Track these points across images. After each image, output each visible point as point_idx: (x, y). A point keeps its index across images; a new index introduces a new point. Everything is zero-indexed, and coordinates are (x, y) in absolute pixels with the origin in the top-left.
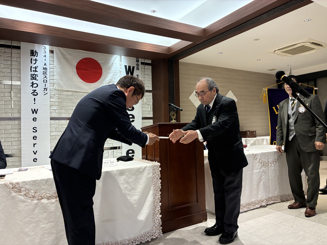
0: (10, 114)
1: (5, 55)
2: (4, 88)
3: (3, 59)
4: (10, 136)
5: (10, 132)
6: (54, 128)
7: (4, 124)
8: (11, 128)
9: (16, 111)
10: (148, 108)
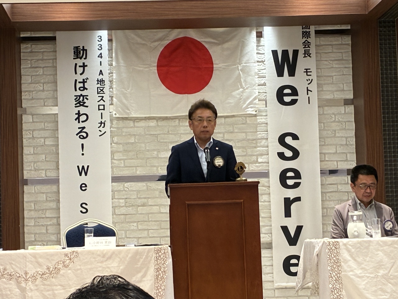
0: (44, 172)
1: (32, 58)
2: (33, 122)
3: (30, 66)
4: (43, 216)
5: (44, 208)
6: (123, 199)
7: (33, 191)
8: (45, 199)
9: (53, 166)
10: (342, 145)
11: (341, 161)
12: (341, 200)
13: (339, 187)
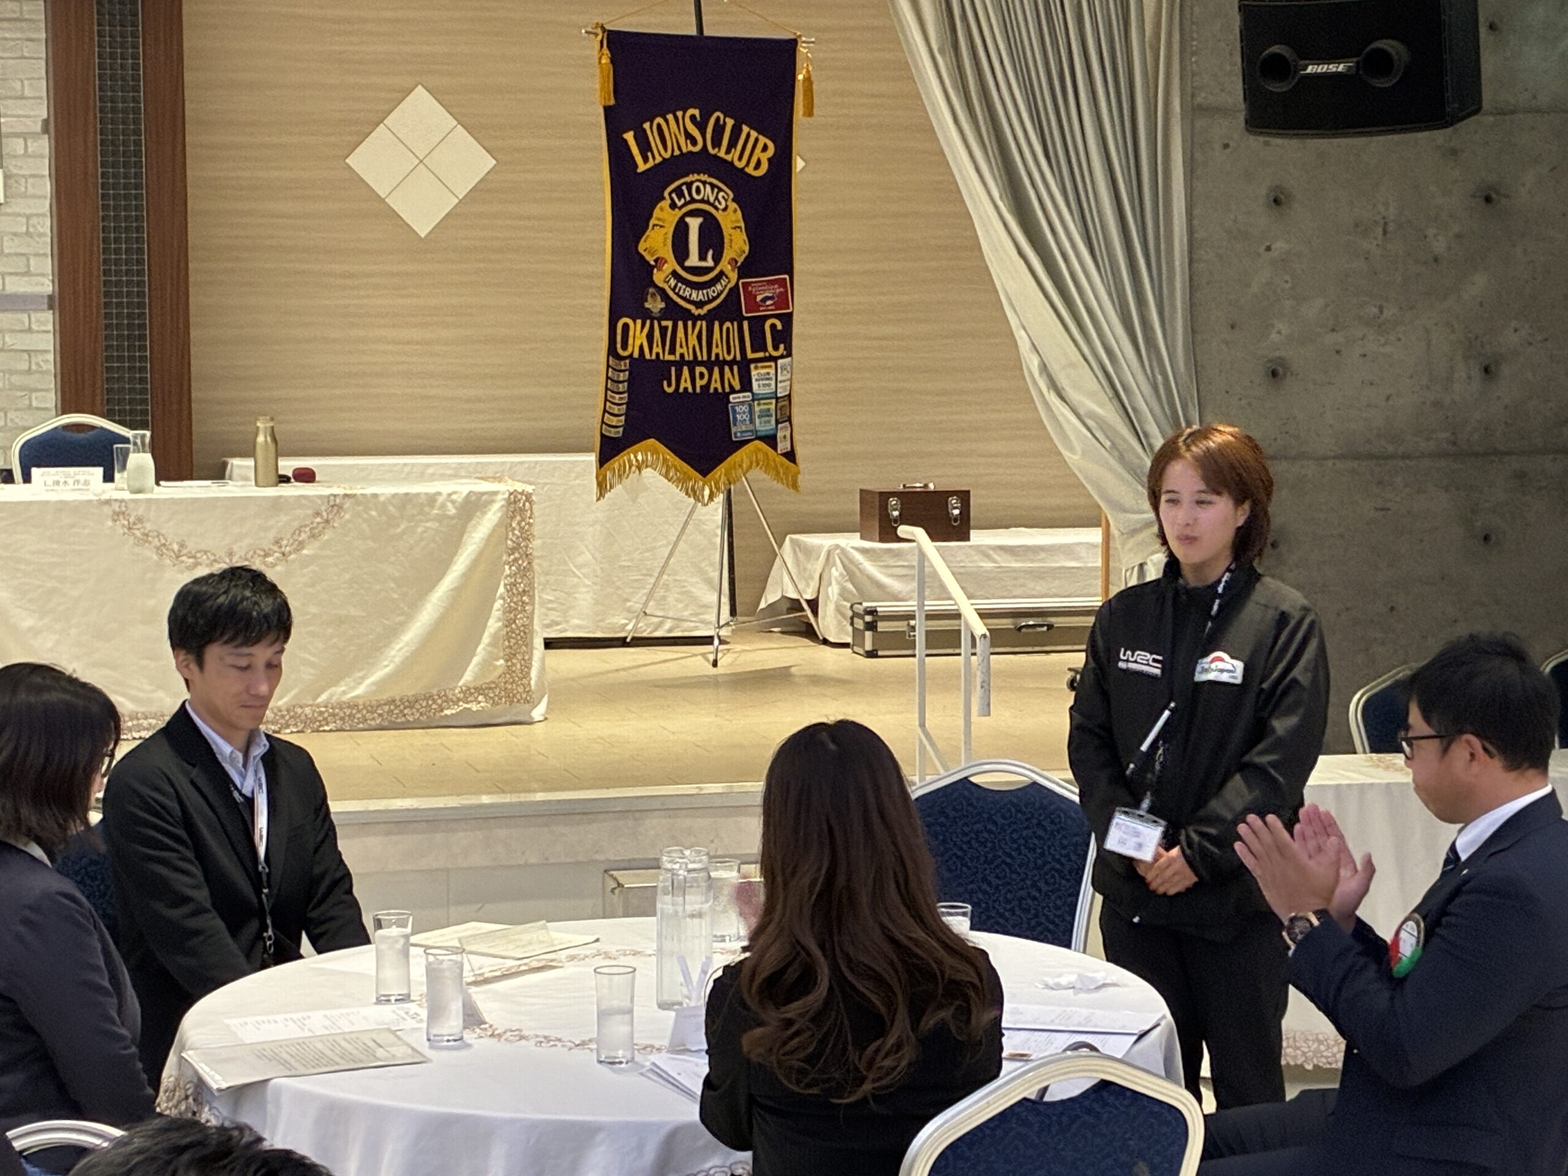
10: (15, 234)
11: (16, 274)
12: (12, 372)
13: (7, 339)
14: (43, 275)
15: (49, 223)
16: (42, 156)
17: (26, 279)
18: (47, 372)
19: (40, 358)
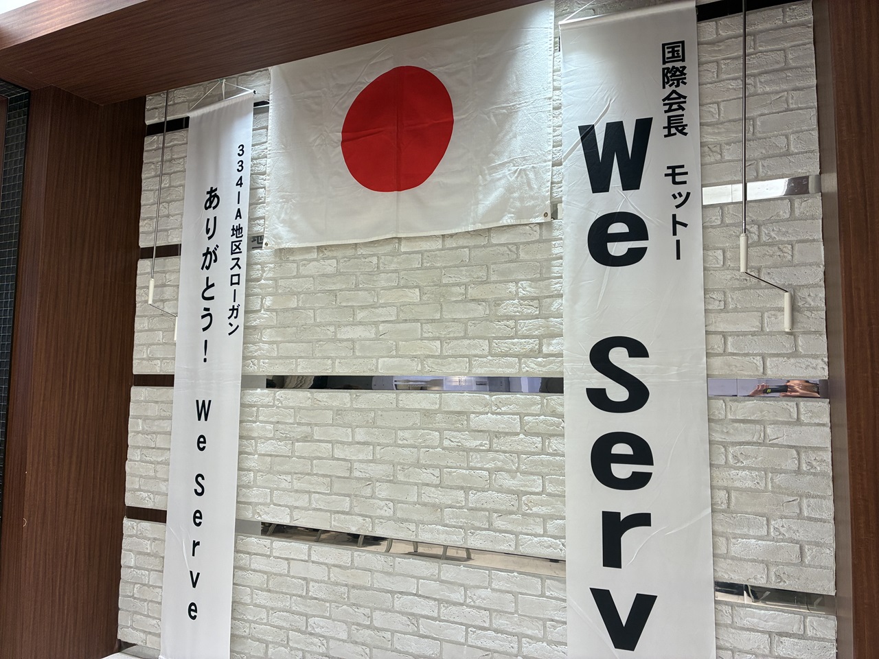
4: (153, 445)
5: (155, 429)
6: (271, 423)
8: (157, 414)
11: (778, 355)
12: (775, 471)
13: (769, 431)
14: (815, 357)
15: (822, 294)
16: (813, 218)
17: (792, 360)
18: (823, 474)
19: (812, 456)
